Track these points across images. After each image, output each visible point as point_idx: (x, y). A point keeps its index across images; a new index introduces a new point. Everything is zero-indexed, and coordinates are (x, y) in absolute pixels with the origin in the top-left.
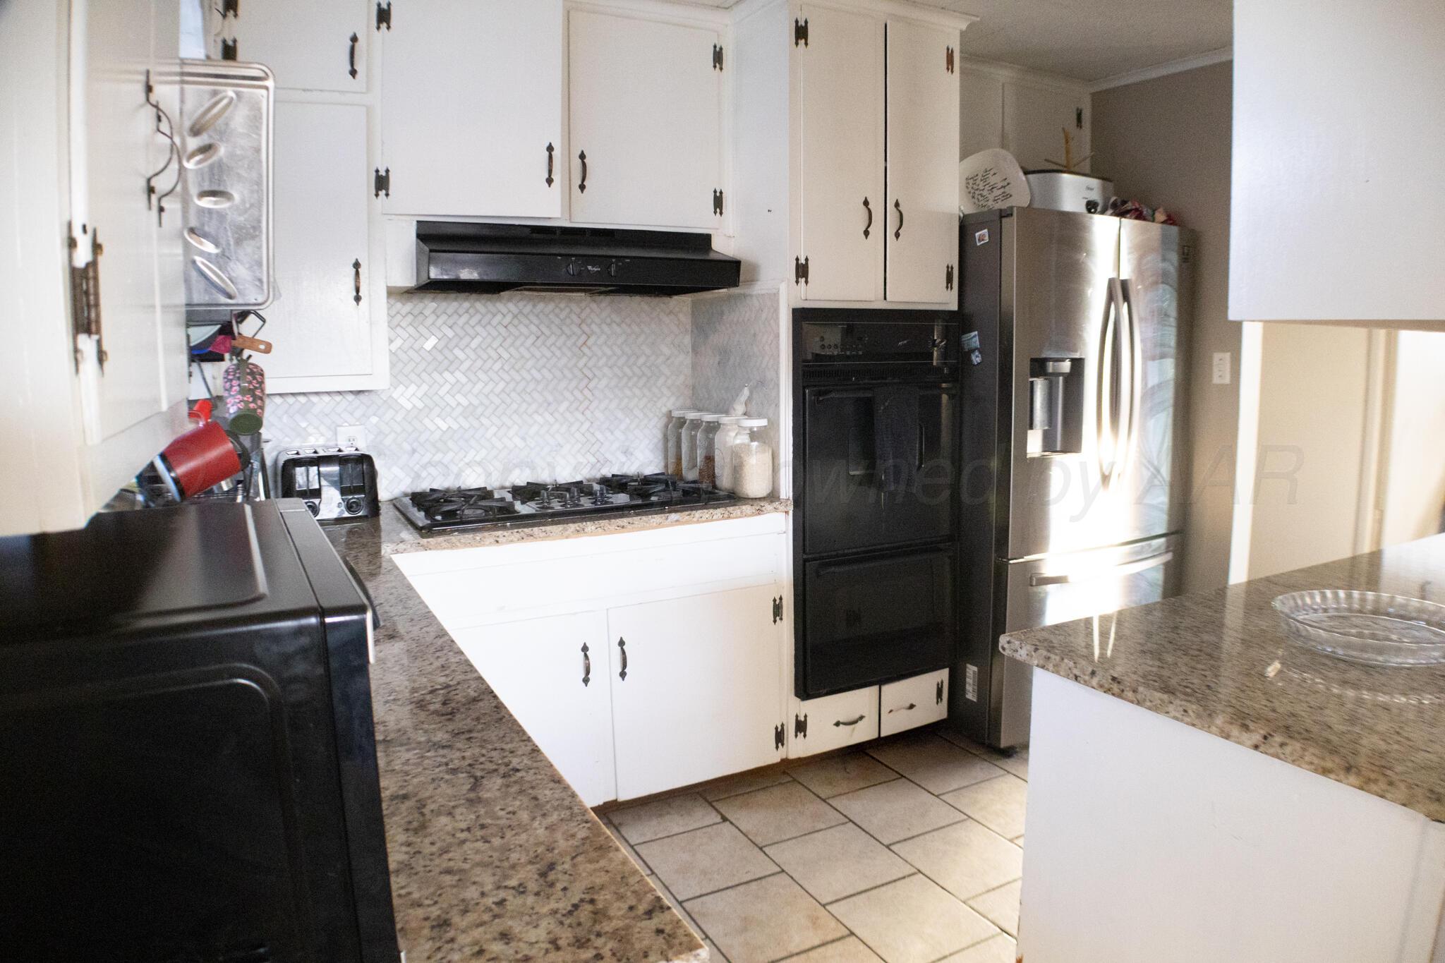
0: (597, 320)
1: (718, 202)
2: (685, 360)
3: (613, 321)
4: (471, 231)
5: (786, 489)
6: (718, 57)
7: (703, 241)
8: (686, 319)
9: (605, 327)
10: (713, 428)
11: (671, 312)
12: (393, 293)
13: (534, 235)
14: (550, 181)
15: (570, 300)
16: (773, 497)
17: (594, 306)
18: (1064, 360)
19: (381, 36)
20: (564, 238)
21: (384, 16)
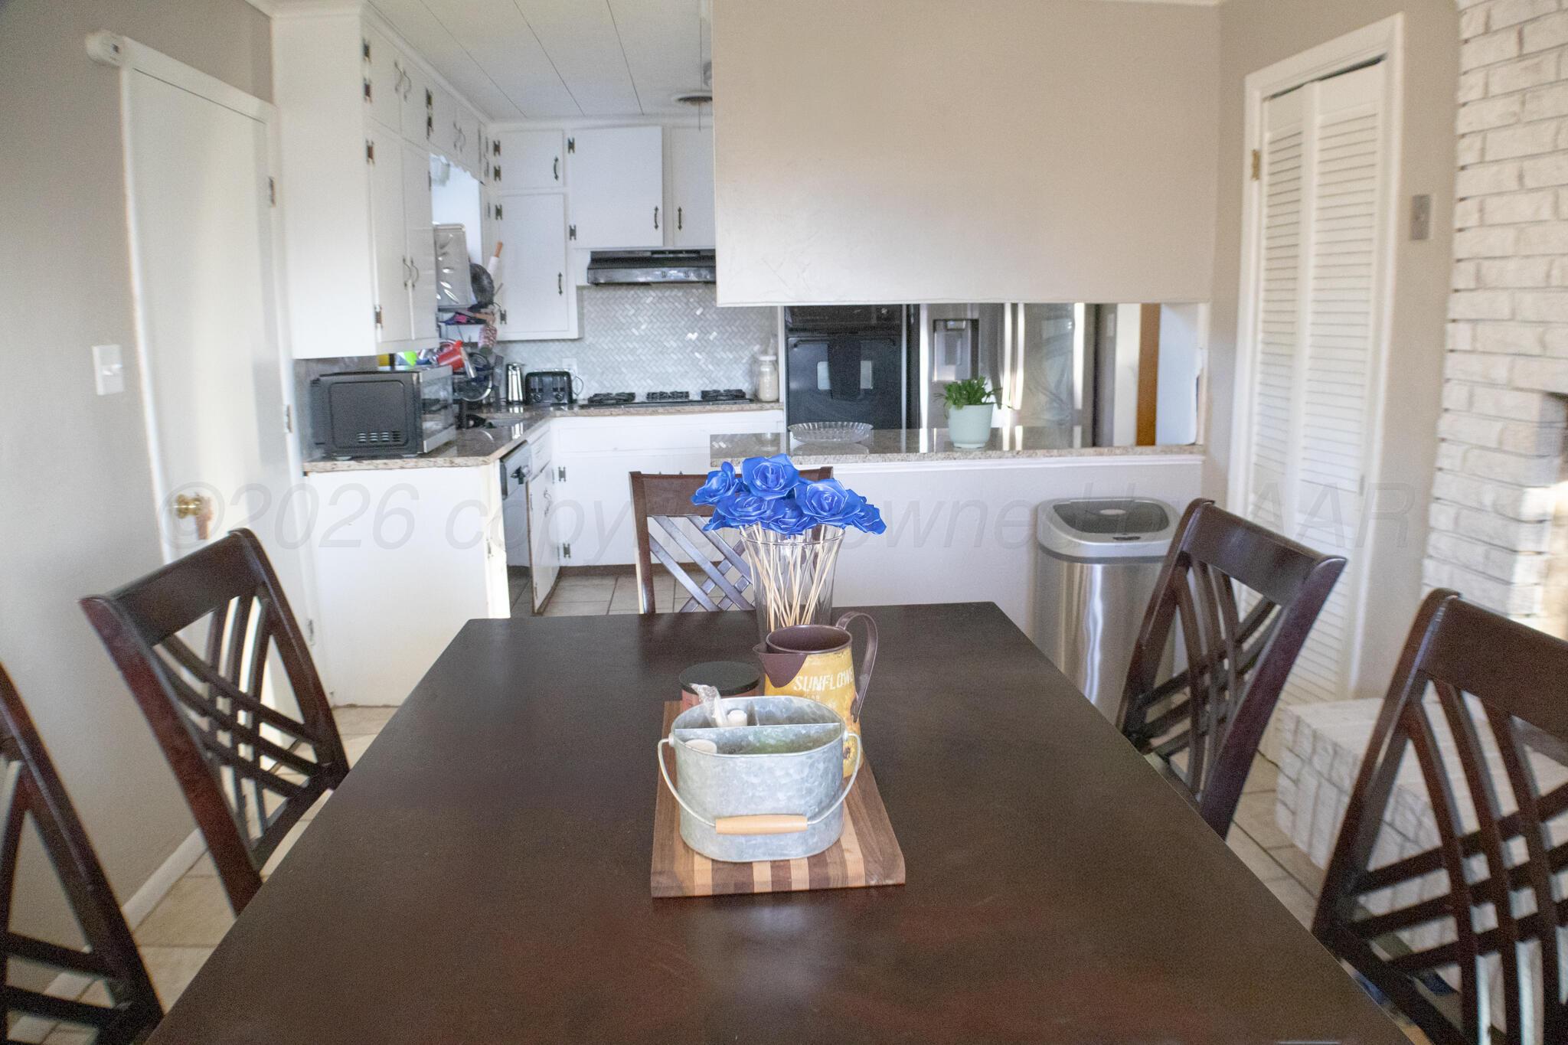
5: (783, 397)
12: (580, 288)
13: (653, 256)
14: (656, 227)
16: (777, 401)
18: (962, 320)
19: (570, 156)
20: (671, 255)
21: (571, 146)
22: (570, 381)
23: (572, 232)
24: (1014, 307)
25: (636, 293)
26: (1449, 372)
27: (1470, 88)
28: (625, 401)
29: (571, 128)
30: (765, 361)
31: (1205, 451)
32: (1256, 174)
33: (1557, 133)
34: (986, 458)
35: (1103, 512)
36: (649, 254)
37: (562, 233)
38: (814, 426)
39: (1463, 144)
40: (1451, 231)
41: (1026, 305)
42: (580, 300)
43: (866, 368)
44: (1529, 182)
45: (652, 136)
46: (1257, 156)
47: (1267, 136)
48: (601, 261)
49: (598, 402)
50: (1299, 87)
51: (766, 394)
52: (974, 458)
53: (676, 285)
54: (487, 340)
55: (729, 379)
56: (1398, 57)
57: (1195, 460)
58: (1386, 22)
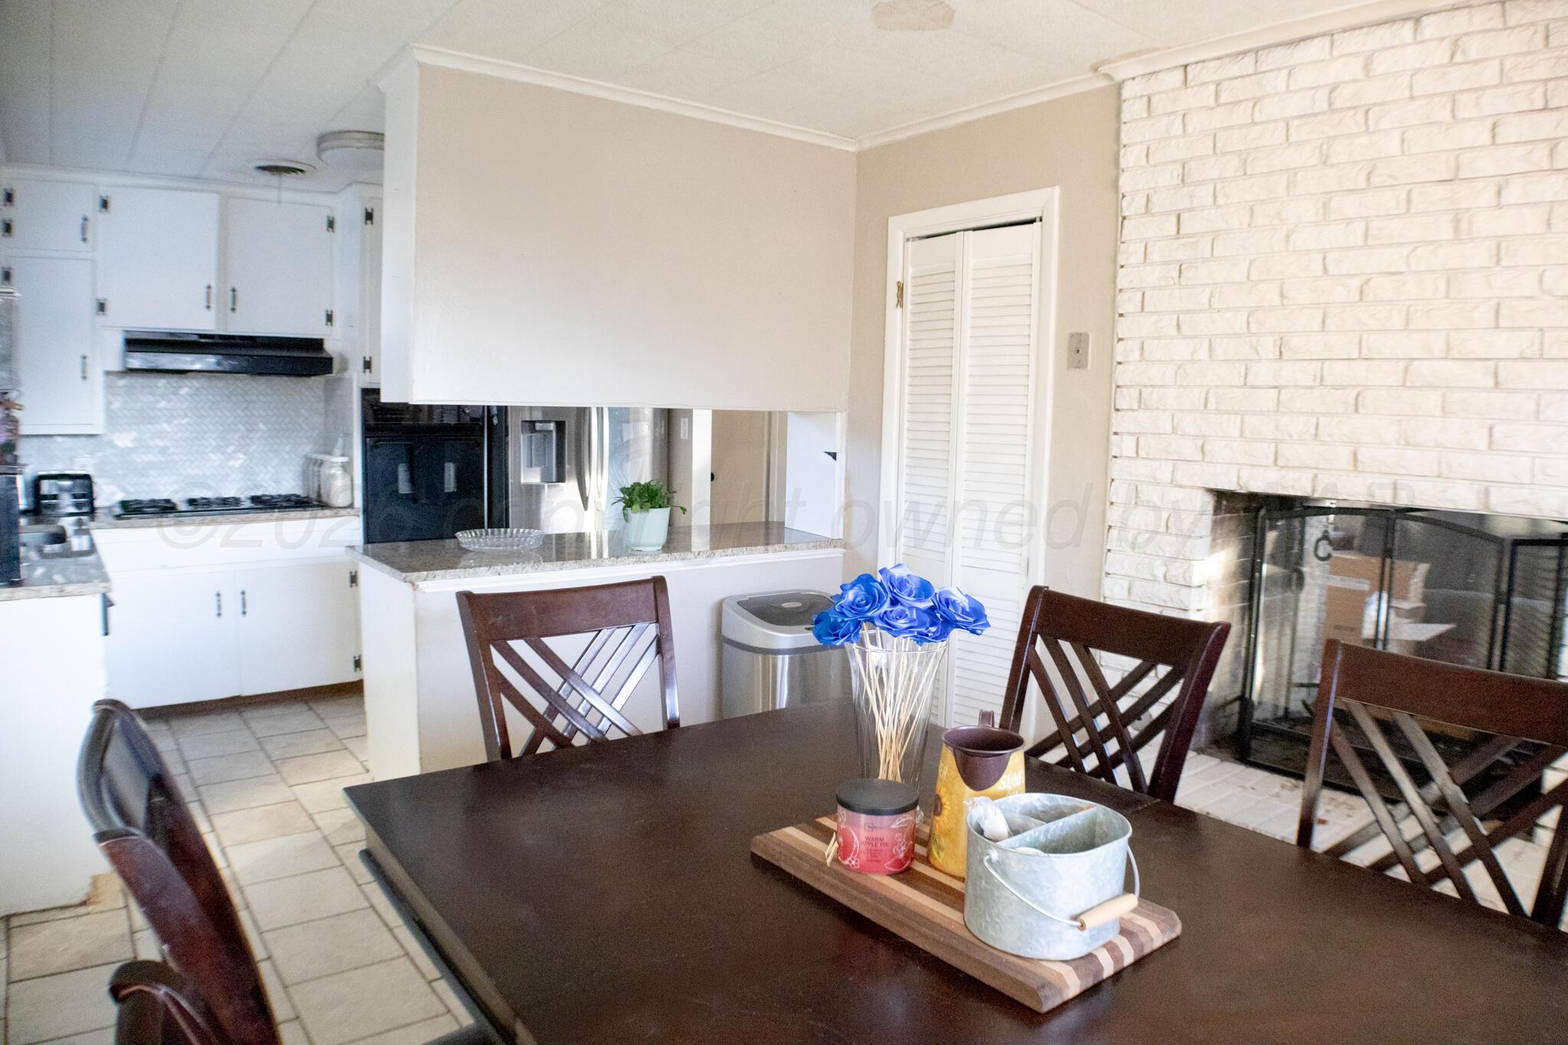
0: (255, 392)
1: (329, 318)
2: (319, 420)
3: (267, 393)
4: (157, 337)
5: (359, 502)
6: (331, 224)
7: (317, 344)
8: (319, 392)
9: (261, 398)
10: (321, 463)
11: (310, 388)
12: (108, 373)
13: (203, 340)
14: (208, 307)
15: (237, 379)
16: (351, 506)
17: (253, 383)
18: (549, 422)
19: (103, 216)
20: (221, 341)
21: (105, 204)
22: (90, 487)
23: (102, 307)
24: (600, 411)
25: (168, 383)
26: (1114, 473)
27: (1131, 254)
28: (165, 509)
29: (105, 183)
30: (337, 463)
31: (845, 546)
32: (900, 301)
33: (1212, 295)
34: (672, 560)
35: (786, 605)
36: (194, 338)
37: (92, 307)
38: (476, 534)
39: (1125, 296)
40: (1113, 363)
41: (610, 409)
42: (109, 388)
43: (450, 471)
44: (1185, 330)
45: (208, 203)
46: (901, 288)
47: (910, 271)
48: (135, 344)
49: (131, 510)
50: (954, 232)
51: (340, 499)
52: (661, 561)
53: (216, 374)
54: (9, 434)
55: (277, 482)
56: (1054, 221)
57: (838, 552)
58: (1045, 192)
